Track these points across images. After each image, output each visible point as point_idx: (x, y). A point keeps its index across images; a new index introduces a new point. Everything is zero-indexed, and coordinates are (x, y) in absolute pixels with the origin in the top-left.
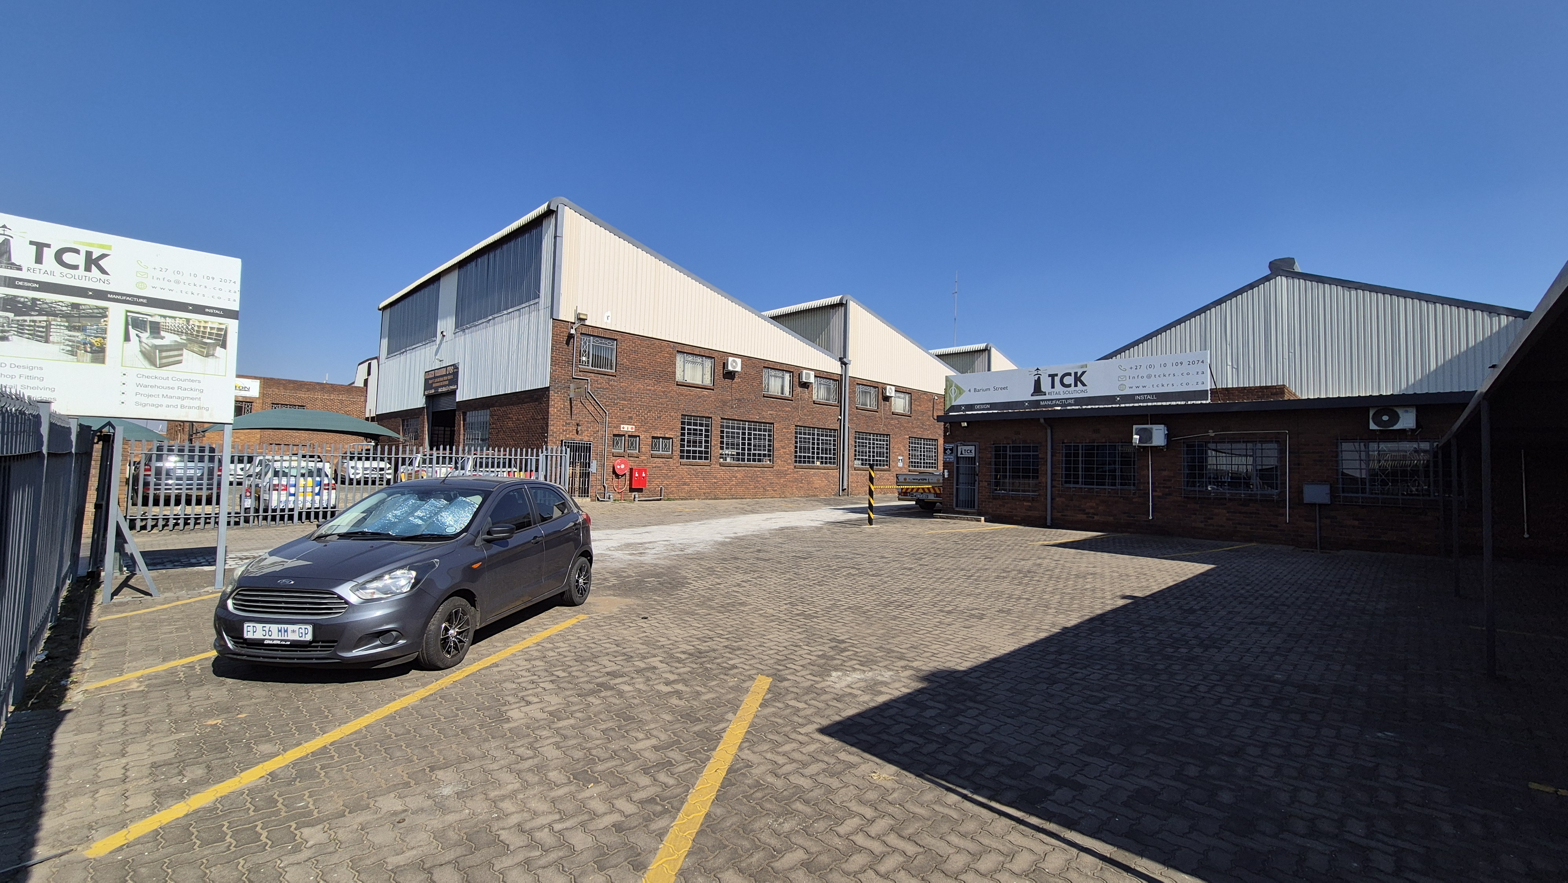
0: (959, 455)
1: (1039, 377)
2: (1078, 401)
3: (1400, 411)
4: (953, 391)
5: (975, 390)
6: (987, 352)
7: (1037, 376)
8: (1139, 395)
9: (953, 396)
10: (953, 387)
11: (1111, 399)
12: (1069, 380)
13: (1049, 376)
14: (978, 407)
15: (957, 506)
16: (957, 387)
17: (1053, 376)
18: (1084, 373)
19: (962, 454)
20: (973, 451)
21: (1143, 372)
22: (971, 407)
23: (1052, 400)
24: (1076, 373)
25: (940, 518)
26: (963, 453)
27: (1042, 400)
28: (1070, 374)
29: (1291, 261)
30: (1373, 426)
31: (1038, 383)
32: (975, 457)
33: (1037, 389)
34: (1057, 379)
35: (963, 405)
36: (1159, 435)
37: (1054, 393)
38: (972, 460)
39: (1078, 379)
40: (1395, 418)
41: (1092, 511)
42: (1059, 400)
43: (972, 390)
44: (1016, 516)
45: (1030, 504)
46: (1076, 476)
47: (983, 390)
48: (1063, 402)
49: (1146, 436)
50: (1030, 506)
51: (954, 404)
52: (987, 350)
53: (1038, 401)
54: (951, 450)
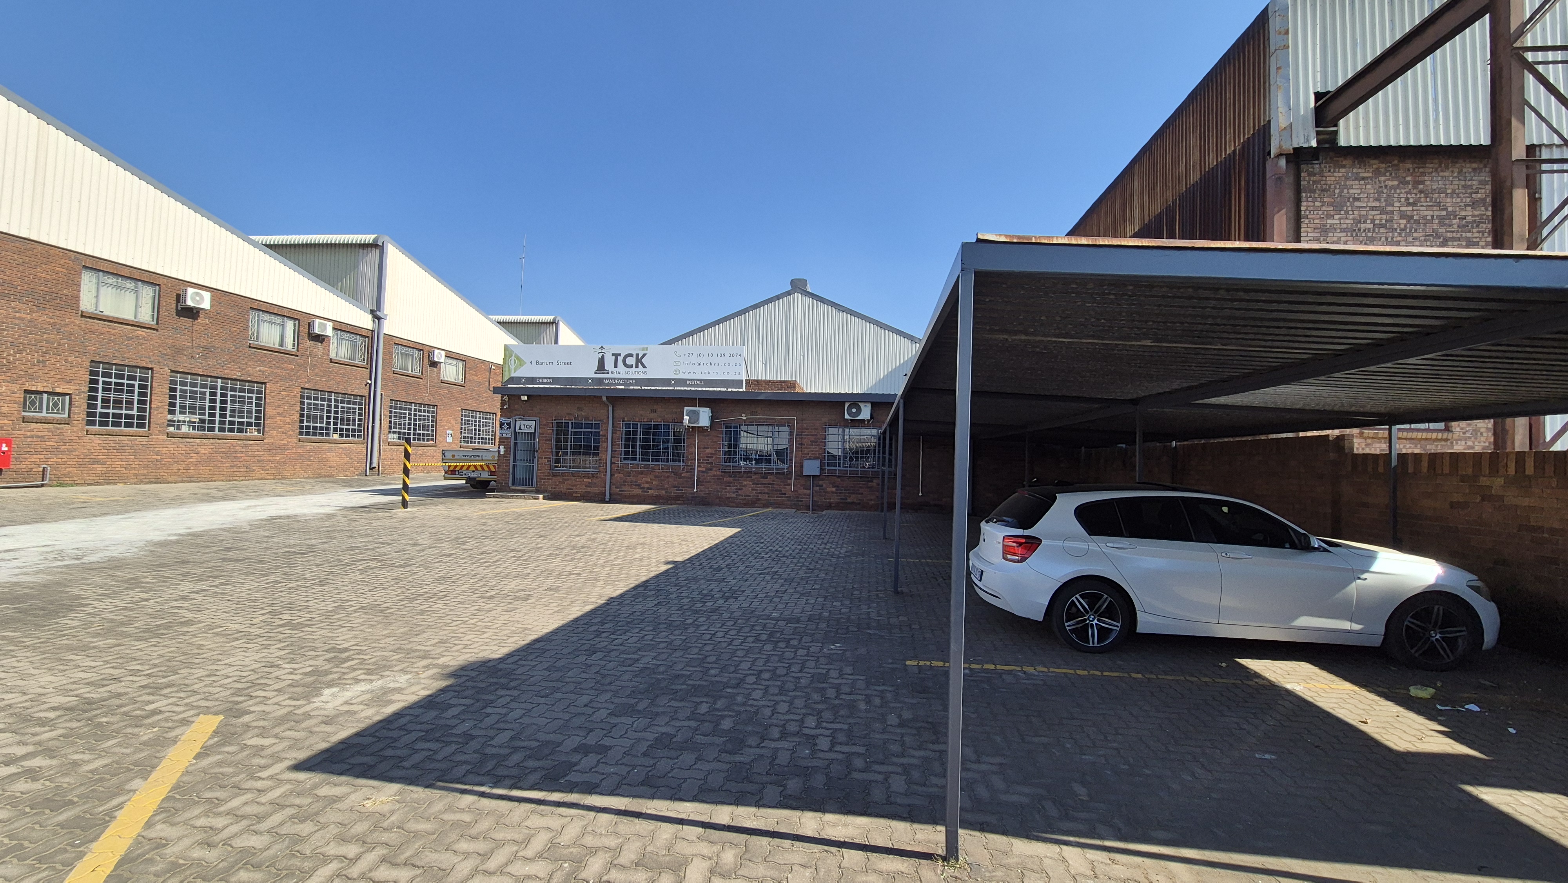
0: (517, 430)
1: (603, 356)
2: (638, 381)
3: (862, 405)
4: (513, 362)
5: (537, 362)
6: (554, 325)
7: (600, 355)
8: (690, 380)
9: (513, 367)
10: (513, 358)
11: (667, 382)
12: (631, 361)
13: (613, 355)
14: (540, 380)
15: (513, 484)
16: (518, 357)
17: (616, 356)
18: (644, 355)
19: (520, 429)
20: (533, 427)
21: (694, 359)
22: (532, 380)
23: (614, 379)
24: (637, 355)
25: (494, 497)
26: (522, 428)
27: (605, 379)
28: (632, 355)
29: (804, 282)
30: (847, 417)
31: (601, 361)
32: (535, 433)
33: (601, 367)
34: (620, 359)
35: (523, 378)
36: (704, 416)
37: (617, 373)
38: (532, 436)
39: (639, 361)
40: (859, 410)
41: (647, 486)
42: (621, 379)
43: (534, 363)
44: (576, 492)
45: (590, 481)
46: (634, 453)
47: (546, 363)
48: (625, 381)
49: (695, 417)
50: (589, 483)
51: (513, 375)
52: (554, 323)
53: (601, 379)
54: (509, 424)
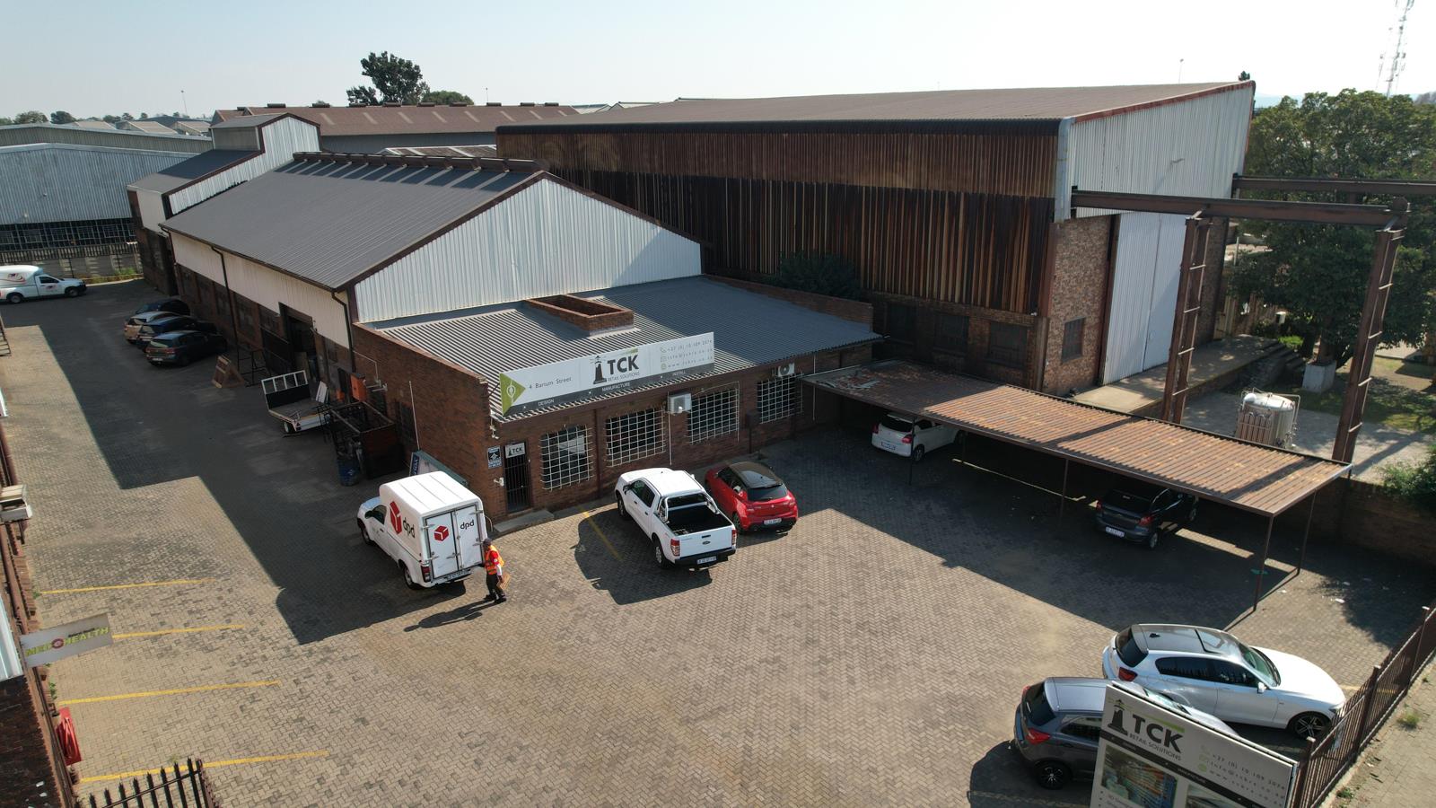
0: (507, 457)
1: (600, 365)
2: (635, 383)
3: (790, 365)
5: (537, 385)
7: (597, 364)
8: (675, 372)
11: (656, 378)
12: (625, 365)
13: (608, 362)
14: (542, 403)
15: (509, 512)
17: (611, 362)
18: (636, 357)
19: (510, 454)
20: (523, 449)
21: (676, 352)
22: (534, 405)
23: (612, 385)
24: (630, 358)
27: (603, 387)
28: (624, 359)
30: (780, 375)
31: (599, 371)
32: (525, 454)
33: (599, 377)
34: (615, 365)
35: (524, 404)
36: (687, 402)
37: (613, 378)
38: (522, 458)
42: (617, 384)
43: (534, 386)
44: (572, 499)
47: (545, 384)
48: (621, 386)
51: (514, 404)
53: (601, 388)
54: (497, 453)
